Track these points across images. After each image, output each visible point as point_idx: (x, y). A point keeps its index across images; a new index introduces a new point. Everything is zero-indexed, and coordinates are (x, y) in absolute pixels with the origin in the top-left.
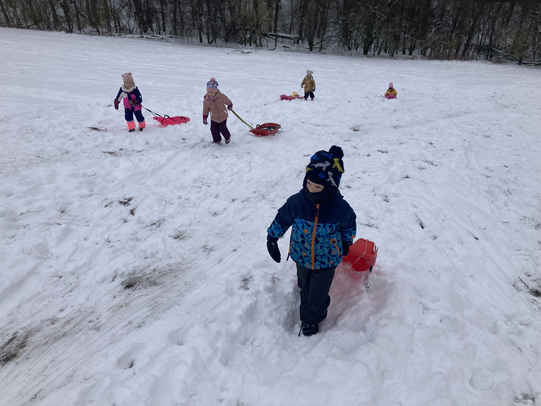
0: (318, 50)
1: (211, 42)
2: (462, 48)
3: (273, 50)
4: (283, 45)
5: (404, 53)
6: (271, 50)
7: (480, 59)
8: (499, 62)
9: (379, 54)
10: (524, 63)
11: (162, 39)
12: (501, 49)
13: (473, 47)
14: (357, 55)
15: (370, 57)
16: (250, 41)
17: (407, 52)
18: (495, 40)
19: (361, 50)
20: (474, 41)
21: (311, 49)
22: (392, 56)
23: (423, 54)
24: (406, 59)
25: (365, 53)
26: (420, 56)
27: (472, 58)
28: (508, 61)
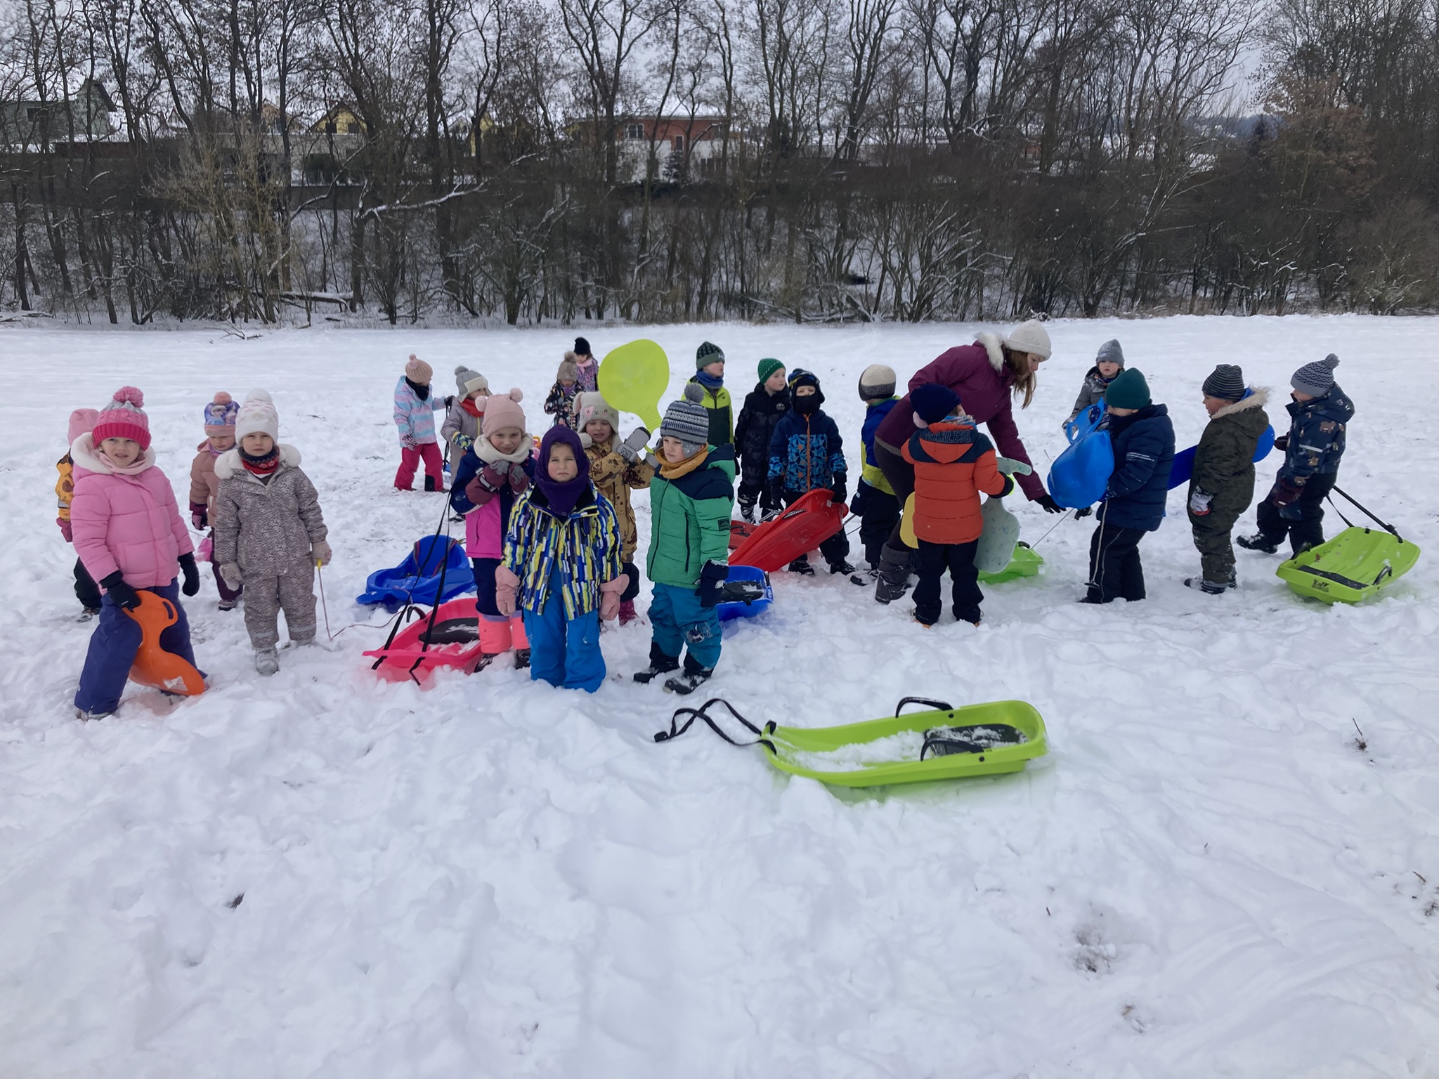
0: (410, 321)
1: (143, 321)
2: (696, 299)
4: (327, 316)
5: (588, 316)
7: (731, 319)
8: (763, 321)
9: (539, 321)
10: (807, 321)
12: (765, 297)
13: (715, 298)
15: (522, 327)
17: (593, 315)
18: (751, 282)
19: (501, 313)
20: (714, 286)
21: (393, 320)
22: (566, 323)
23: (626, 314)
26: (620, 320)
27: (717, 318)
28: (779, 319)
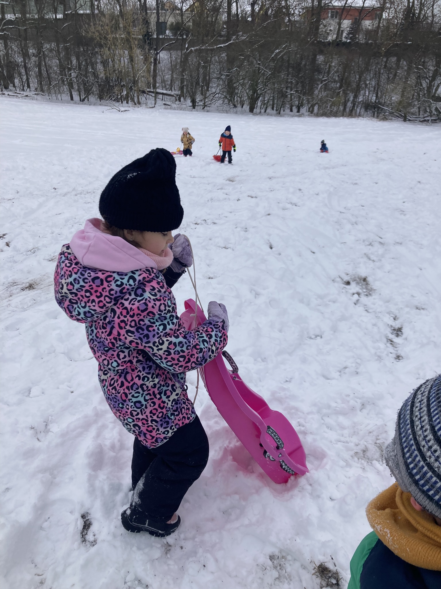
0: (202, 108)
1: (84, 100)
2: (349, 105)
3: (153, 107)
4: (164, 102)
5: (291, 111)
6: (151, 108)
7: (367, 116)
8: (385, 119)
9: (265, 111)
10: (410, 120)
11: (27, 96)
12: (388, 106)
13: (360, 105)
14: (243, 113)
15: (256, 114)
16: (127, 99)
17: (295, 109)
18: (381, 97)
19: (246, 107)
20: (361, 99)
21: (194, 106)
22: (279, 114)
23: (311, 111)
24: (293, 116)
25: (251, 110)
26: (307, 113)
27: (360, 115)
28: (394, 118)
